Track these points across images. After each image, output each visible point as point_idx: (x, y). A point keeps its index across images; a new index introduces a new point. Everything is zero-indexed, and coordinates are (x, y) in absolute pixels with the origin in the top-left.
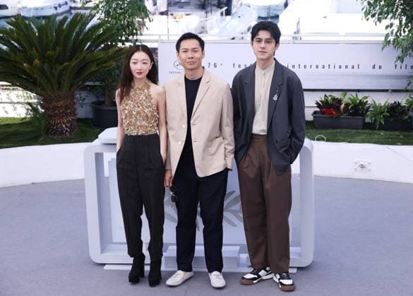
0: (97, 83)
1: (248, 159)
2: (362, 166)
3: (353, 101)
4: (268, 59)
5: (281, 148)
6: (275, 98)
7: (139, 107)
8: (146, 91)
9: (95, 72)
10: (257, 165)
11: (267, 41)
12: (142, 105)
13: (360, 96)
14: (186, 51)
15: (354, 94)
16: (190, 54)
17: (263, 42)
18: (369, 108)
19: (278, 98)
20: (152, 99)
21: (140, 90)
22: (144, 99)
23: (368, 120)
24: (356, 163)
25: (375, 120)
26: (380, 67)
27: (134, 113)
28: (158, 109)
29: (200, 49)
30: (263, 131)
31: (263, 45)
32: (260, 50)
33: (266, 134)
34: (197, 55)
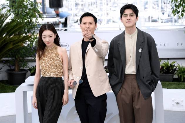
0: (10, 59)
1: (124, 90)
2: (178, 103)
3: (166, 64)
4: (132, 27)
5: (147, 81)
6: (140, 51)
7: (51, 61)
8: (55, 51)
9: (12, 49)
10: (130, 94)
11: (131, 15)
12: (53, 59)
13: (170, 62)
14: (85, 23)
15: (166, 61)
16: (87, 26)
17: (129, 16)
18: (175, 69)
19: (142, 50)
20: (59, 55)
21: (51, 50)
22: (54, 55)
23: (175, 76)
24: (173, 101)
25: (181, 76)
26: (182, 44)
27: (48, 65)
28: (62, 62)
29: (94, 23)
30: (133, 72)
31: (128, 17)
32: (127, 21)
33: (135, 73)
34: (92, 26)
